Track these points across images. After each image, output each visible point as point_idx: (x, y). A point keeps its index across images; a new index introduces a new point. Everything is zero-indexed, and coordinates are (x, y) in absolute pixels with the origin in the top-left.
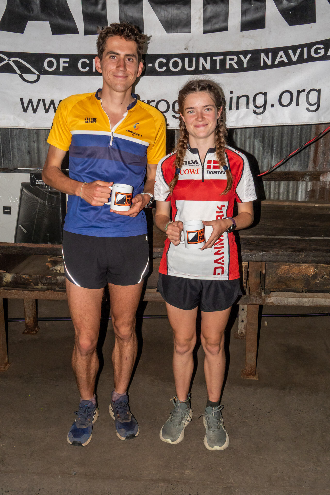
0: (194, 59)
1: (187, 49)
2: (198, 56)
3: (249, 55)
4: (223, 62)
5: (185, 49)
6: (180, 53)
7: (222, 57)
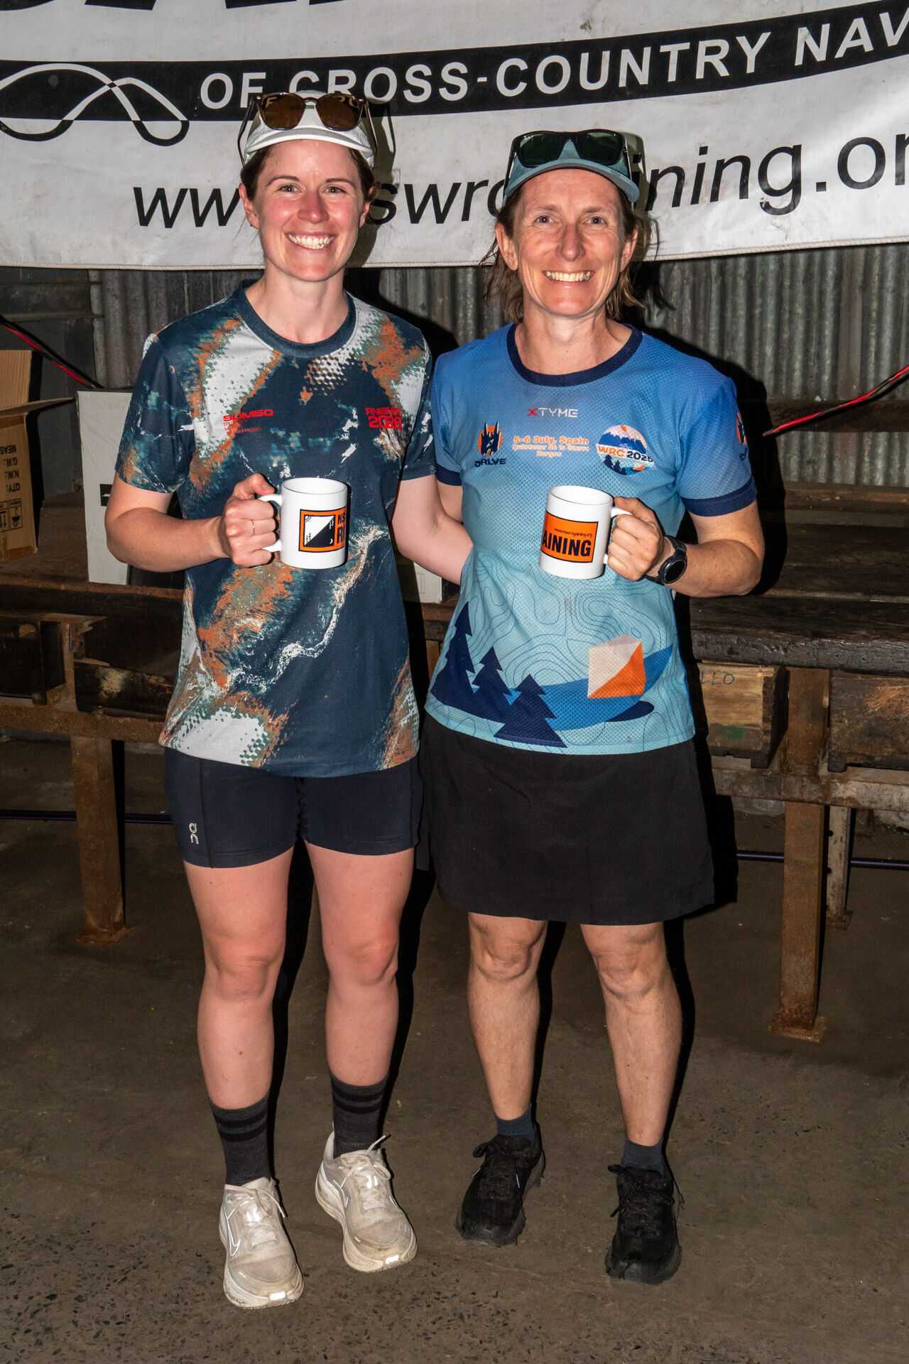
0: (606, 55)
1: (587, 28)
2: (616, 45)
3: (763, 34)
4: (687, 60)
5: (583, 27)
6: (566, 40)
7: (686, 46)
